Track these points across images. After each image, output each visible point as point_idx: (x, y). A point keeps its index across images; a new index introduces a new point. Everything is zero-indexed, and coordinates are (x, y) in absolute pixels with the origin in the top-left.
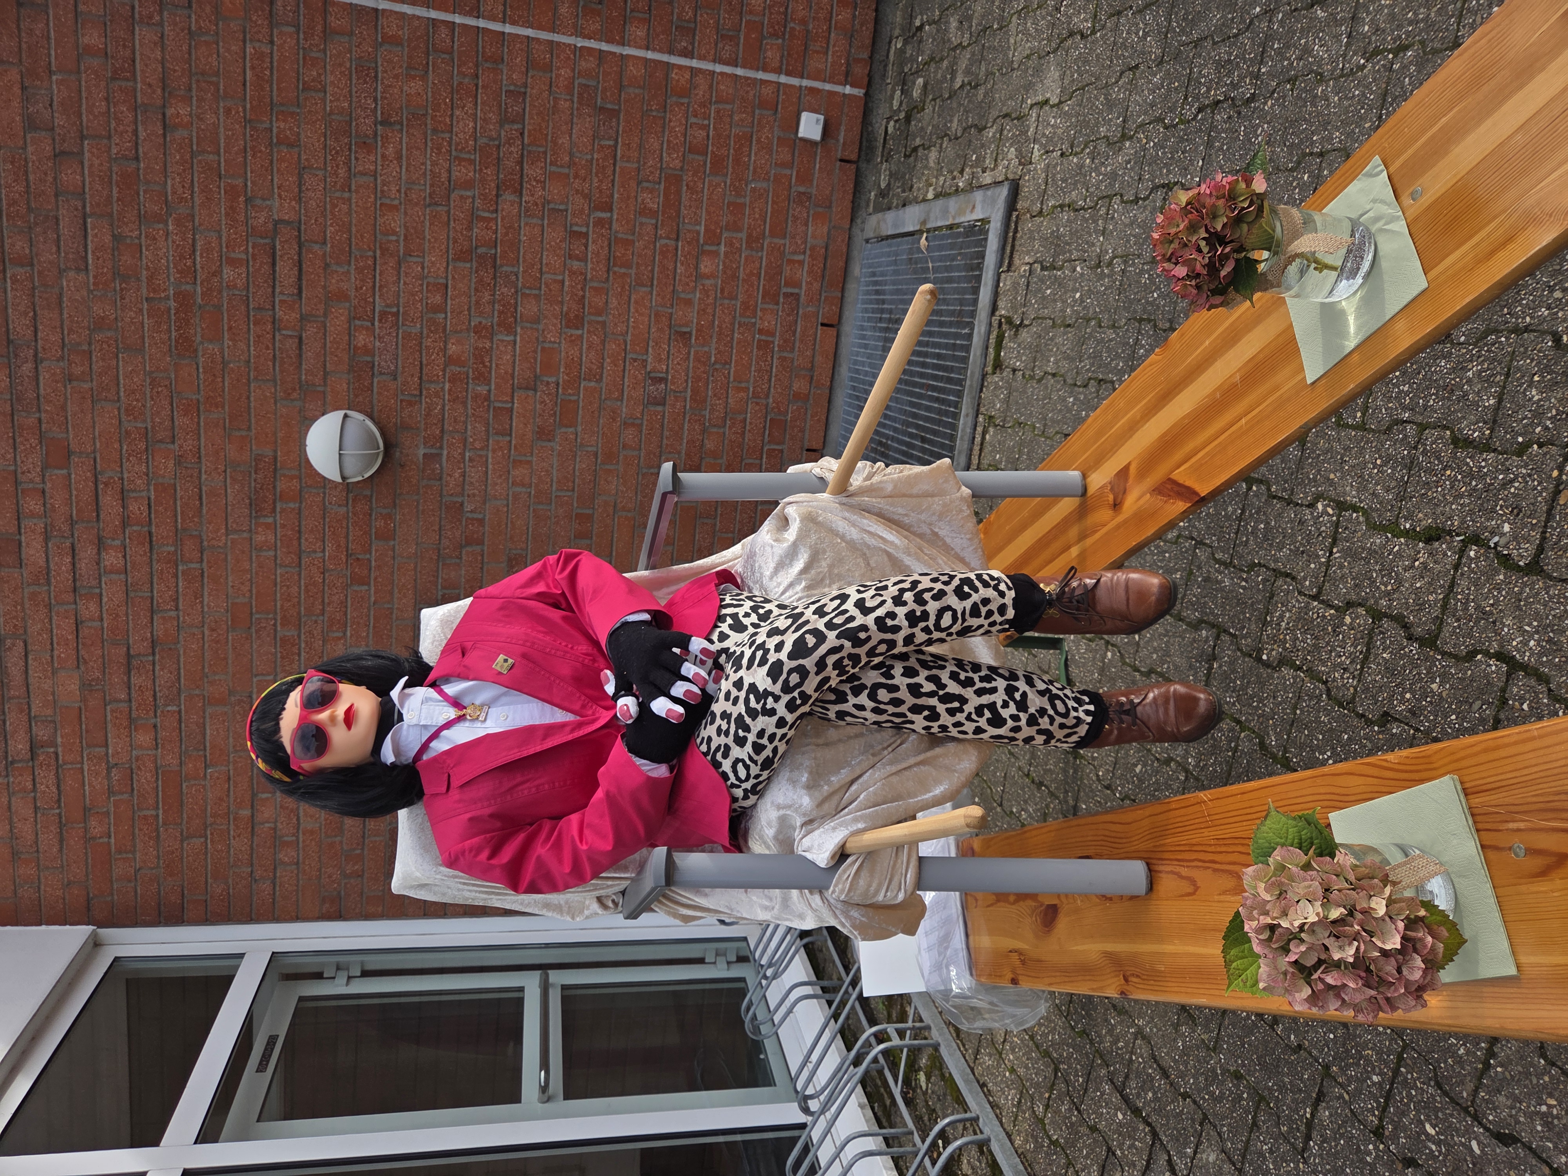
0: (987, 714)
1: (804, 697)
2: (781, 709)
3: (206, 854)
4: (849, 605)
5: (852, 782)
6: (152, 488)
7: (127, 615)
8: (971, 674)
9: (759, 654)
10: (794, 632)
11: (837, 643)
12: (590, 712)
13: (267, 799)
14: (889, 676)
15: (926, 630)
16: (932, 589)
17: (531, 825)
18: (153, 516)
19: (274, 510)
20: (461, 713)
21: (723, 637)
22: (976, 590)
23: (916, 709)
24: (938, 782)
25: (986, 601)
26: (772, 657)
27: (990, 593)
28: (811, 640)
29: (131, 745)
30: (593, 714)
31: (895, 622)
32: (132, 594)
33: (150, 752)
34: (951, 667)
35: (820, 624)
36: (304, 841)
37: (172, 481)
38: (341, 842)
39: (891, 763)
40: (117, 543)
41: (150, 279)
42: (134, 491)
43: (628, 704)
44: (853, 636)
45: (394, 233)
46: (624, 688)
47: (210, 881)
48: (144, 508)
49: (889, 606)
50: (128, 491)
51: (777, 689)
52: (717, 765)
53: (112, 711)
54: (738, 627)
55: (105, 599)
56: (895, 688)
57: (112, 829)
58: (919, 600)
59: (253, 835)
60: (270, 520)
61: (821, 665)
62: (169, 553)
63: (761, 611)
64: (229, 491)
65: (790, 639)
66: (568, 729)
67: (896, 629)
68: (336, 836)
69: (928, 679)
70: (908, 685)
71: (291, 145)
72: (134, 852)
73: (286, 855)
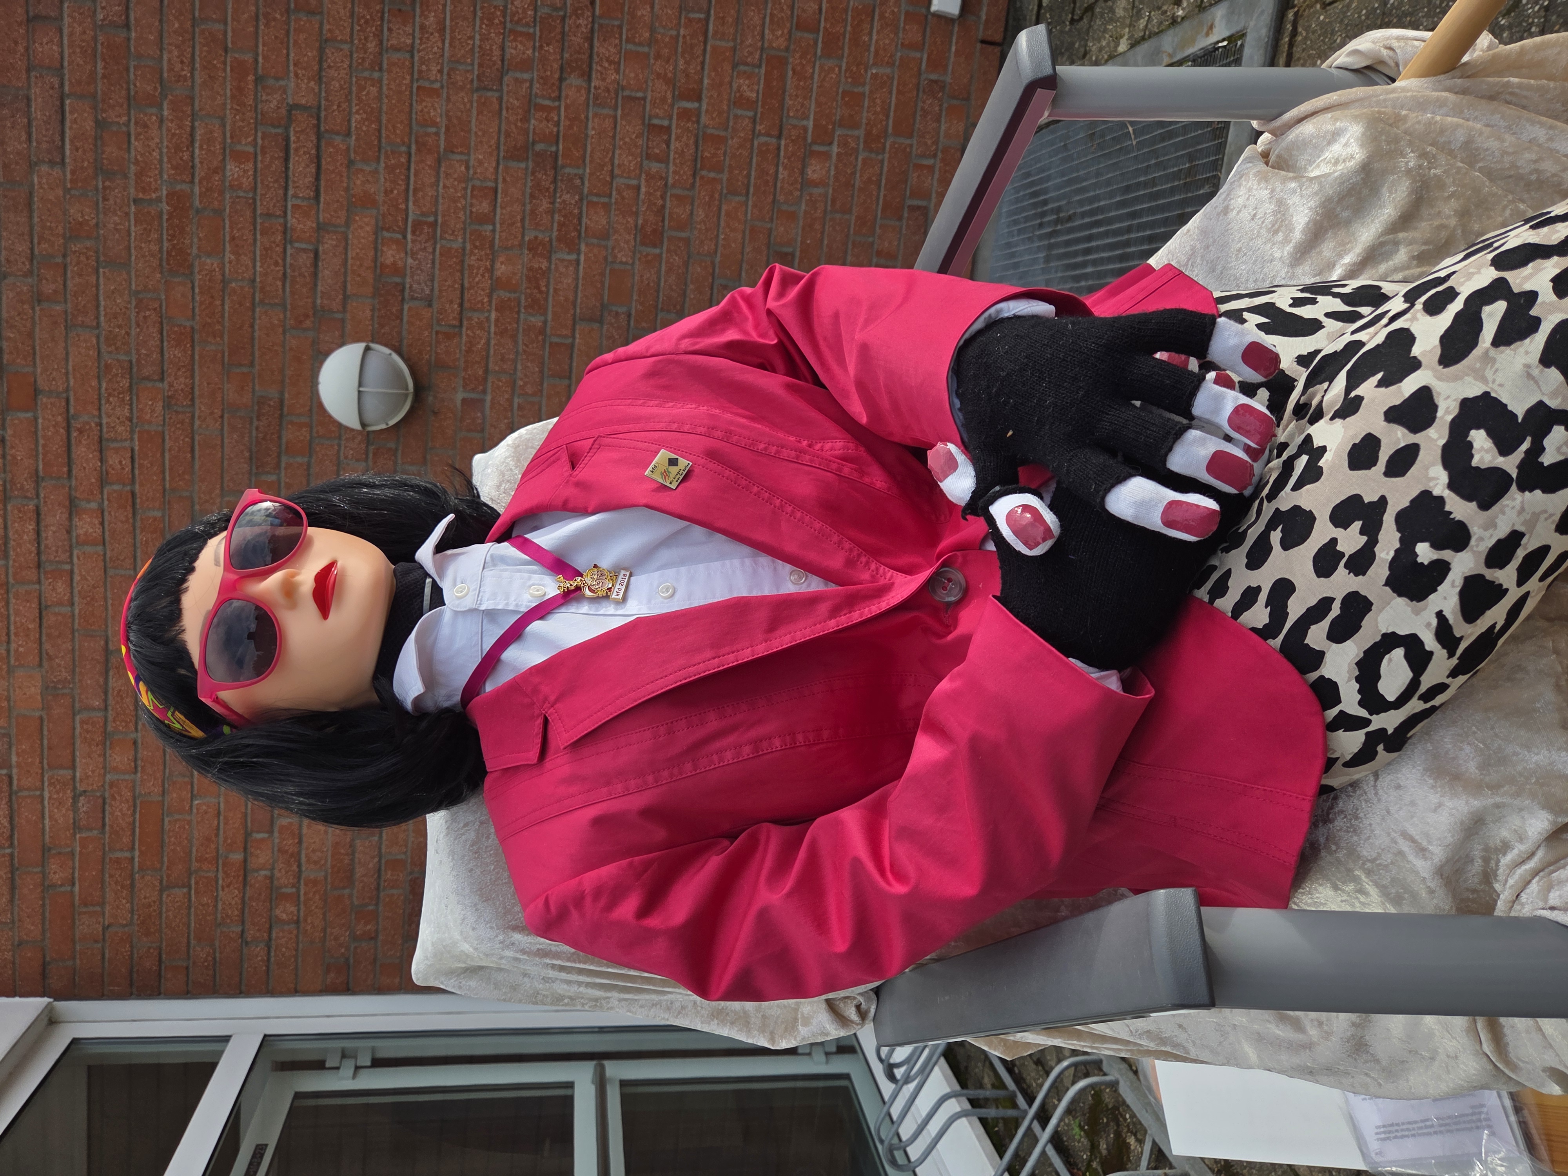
3: (189, 907)
6: (136, 436)
13: (263, 840)
18: (137, 472)
19: (278, 466)
29: (104, 768)
33: (127, 777)
36: (305, 894)
37: (160, 428)
38: (350, 896)
40: (94, 505)
41: (139, 175)
42: (115, 440)
45: (434, 124)
47: (192, 942)
48: (127, 462)
50: (107, 440)
53: (82, 722)
55: (77, 578)
57: (76, 875)
59: (245, 885)
60: (273, 478)
62: (155, 519)
64: (226, 441)
68: (344, 888)
71: (312, 13)
72: (102, 904)
73: (284, 911)
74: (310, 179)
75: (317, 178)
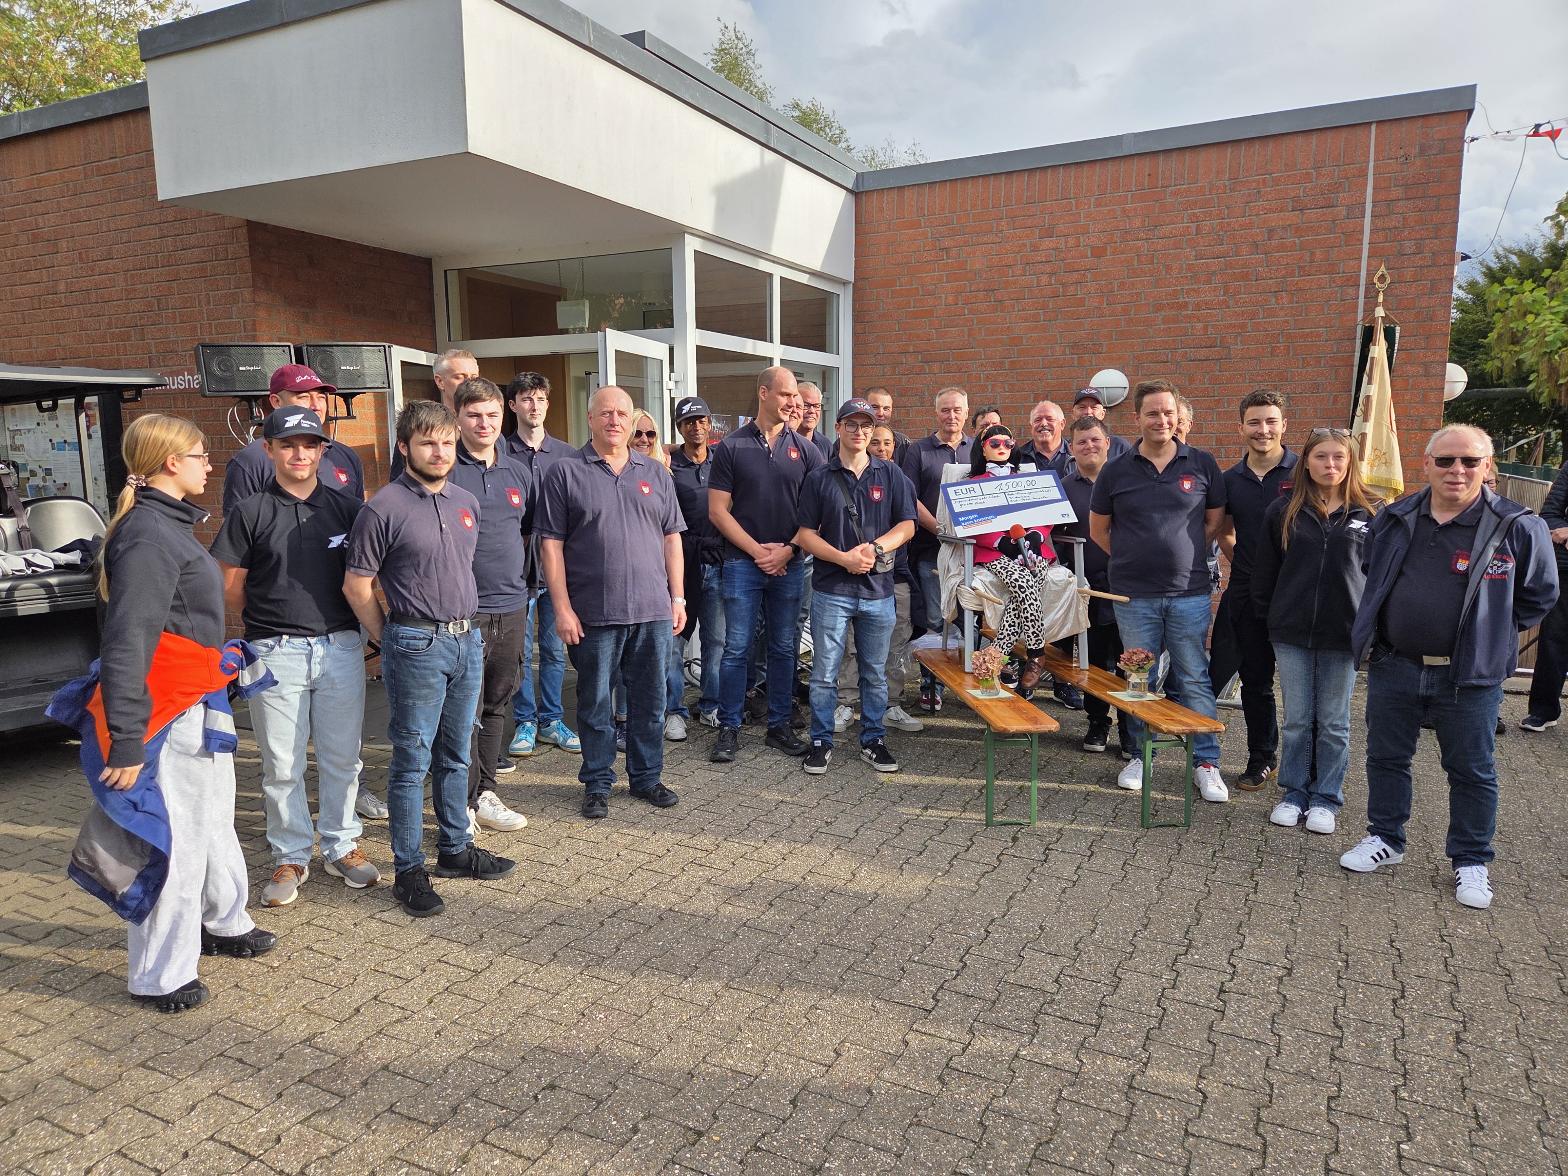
6: (1083, 296)
18: (1068, 297)
19: (1073, 354)
33: (943, 302)
37: (1086, 305)
40: (1053, 281)
42: (1081, 288)
47: (876, 334)
48: (1072, 293)
50: (1081, 285)
53: (965, 284)
55: (1023, 277)
60: (1068, 352)
62: (1048, 306)
64: (1082, 332)
74: (1198, 357)
75: (1199, 360)
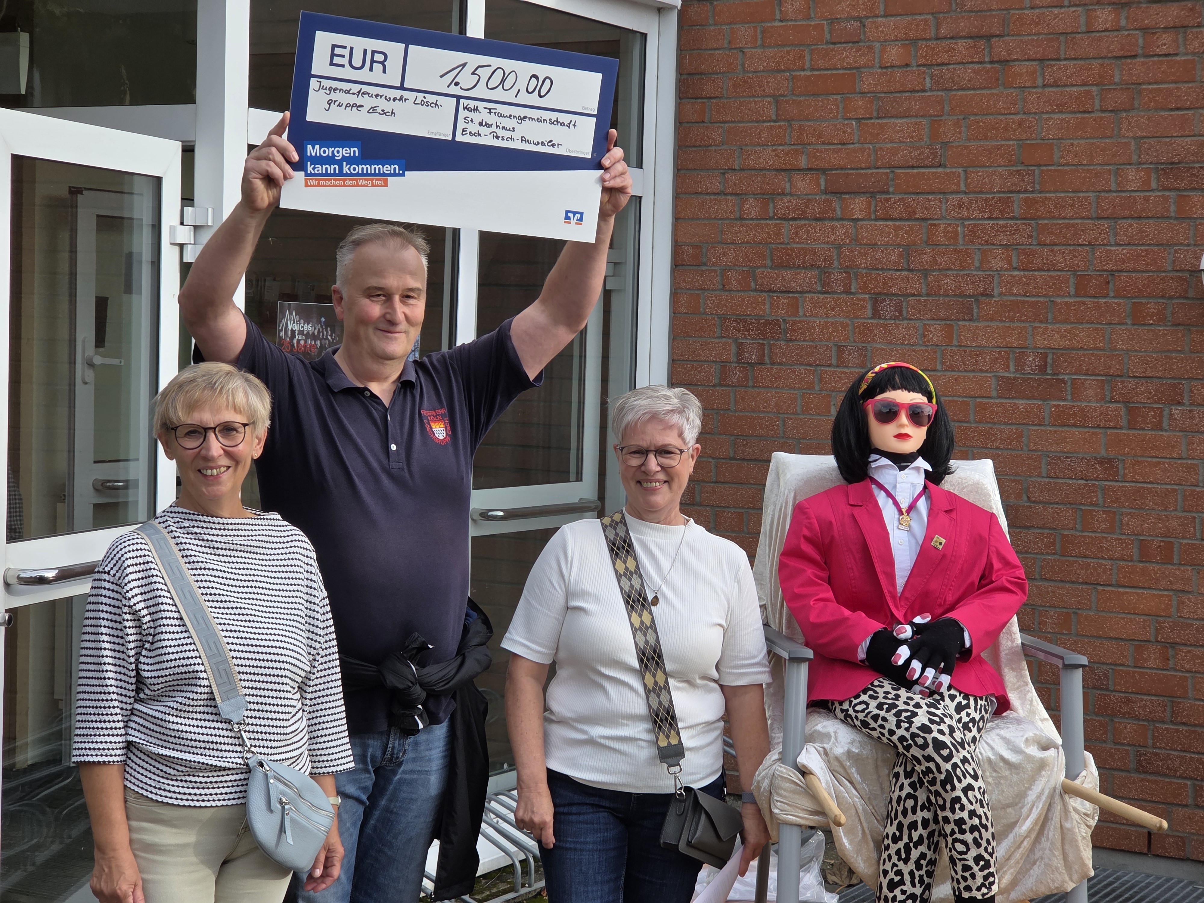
0: (897, 879)
1: (908, 748)
2: (900, 732)
3: (757, 121)
4: (969, 780)
5: (851, 783)
6: (1189, 57)
7: (1038, 34)
8: (924, 869)
9: (937, 719)
10: (952, 743)
11: (943, 770)
12: (903, 604)
13: (819, 185)
14: (923, 808)
15: (953, 832)
16: (981, 839)
17: (825, 563)
18: (1156, 59)
19: (1166, 189)
20: (904, 511)
21: (952, 698)
22: (981, 870)
23: (900, 827)
24: (851, 842)
25: (973, 876)
26: (934, 727)
27: (979, 880)
28: (945, 752)
29: (885, 41)
30: (901, 606)
31: (957, 810)
32: (1062, 38)
33: (877, 60)
34: (930, 855)
35: (956, 760)
36: (768, 225)
38: (765, 266)
39: (864, 810)
40: (1123, 23)
42: (1185, 39)
43: (907, 632)
44: (948, 780)
46: (918, 629)
47: (726, 125)
48: (1164, 50)
49: (969, 807)
50: (1185, 33)
51: (914, 729)
52: (865, 692)
53: (926, 21)
54: (959, 708)
55: (1056, 11)
56: (914, 812)
57: (790, 23)
58: (973, 829)
59: (777, 170)
60: (1154, 185)
61: (929, 759)
62: (1112, 76)
63: (971, 725)
64: (1189, 139)
65: (947, 739)
66: (891, 589)
67: (953, 811)
68: (772, 260)
69: (921, 836)
70: (916, 821)
72: (763, 46)
73: (752, 207)
